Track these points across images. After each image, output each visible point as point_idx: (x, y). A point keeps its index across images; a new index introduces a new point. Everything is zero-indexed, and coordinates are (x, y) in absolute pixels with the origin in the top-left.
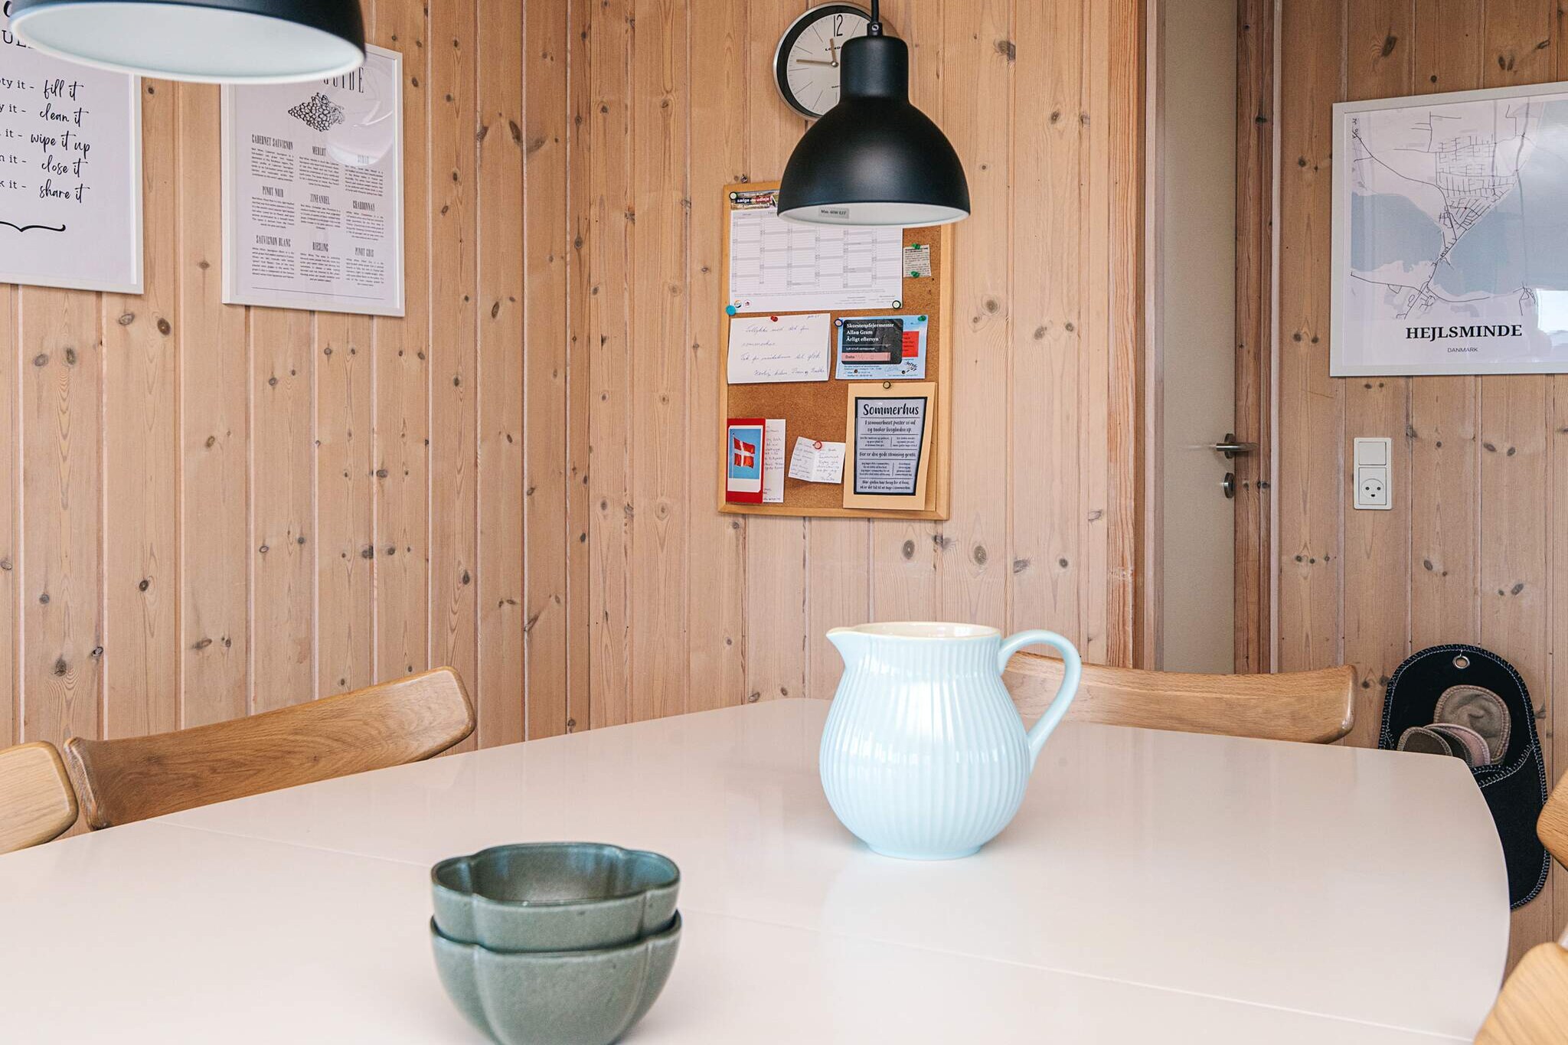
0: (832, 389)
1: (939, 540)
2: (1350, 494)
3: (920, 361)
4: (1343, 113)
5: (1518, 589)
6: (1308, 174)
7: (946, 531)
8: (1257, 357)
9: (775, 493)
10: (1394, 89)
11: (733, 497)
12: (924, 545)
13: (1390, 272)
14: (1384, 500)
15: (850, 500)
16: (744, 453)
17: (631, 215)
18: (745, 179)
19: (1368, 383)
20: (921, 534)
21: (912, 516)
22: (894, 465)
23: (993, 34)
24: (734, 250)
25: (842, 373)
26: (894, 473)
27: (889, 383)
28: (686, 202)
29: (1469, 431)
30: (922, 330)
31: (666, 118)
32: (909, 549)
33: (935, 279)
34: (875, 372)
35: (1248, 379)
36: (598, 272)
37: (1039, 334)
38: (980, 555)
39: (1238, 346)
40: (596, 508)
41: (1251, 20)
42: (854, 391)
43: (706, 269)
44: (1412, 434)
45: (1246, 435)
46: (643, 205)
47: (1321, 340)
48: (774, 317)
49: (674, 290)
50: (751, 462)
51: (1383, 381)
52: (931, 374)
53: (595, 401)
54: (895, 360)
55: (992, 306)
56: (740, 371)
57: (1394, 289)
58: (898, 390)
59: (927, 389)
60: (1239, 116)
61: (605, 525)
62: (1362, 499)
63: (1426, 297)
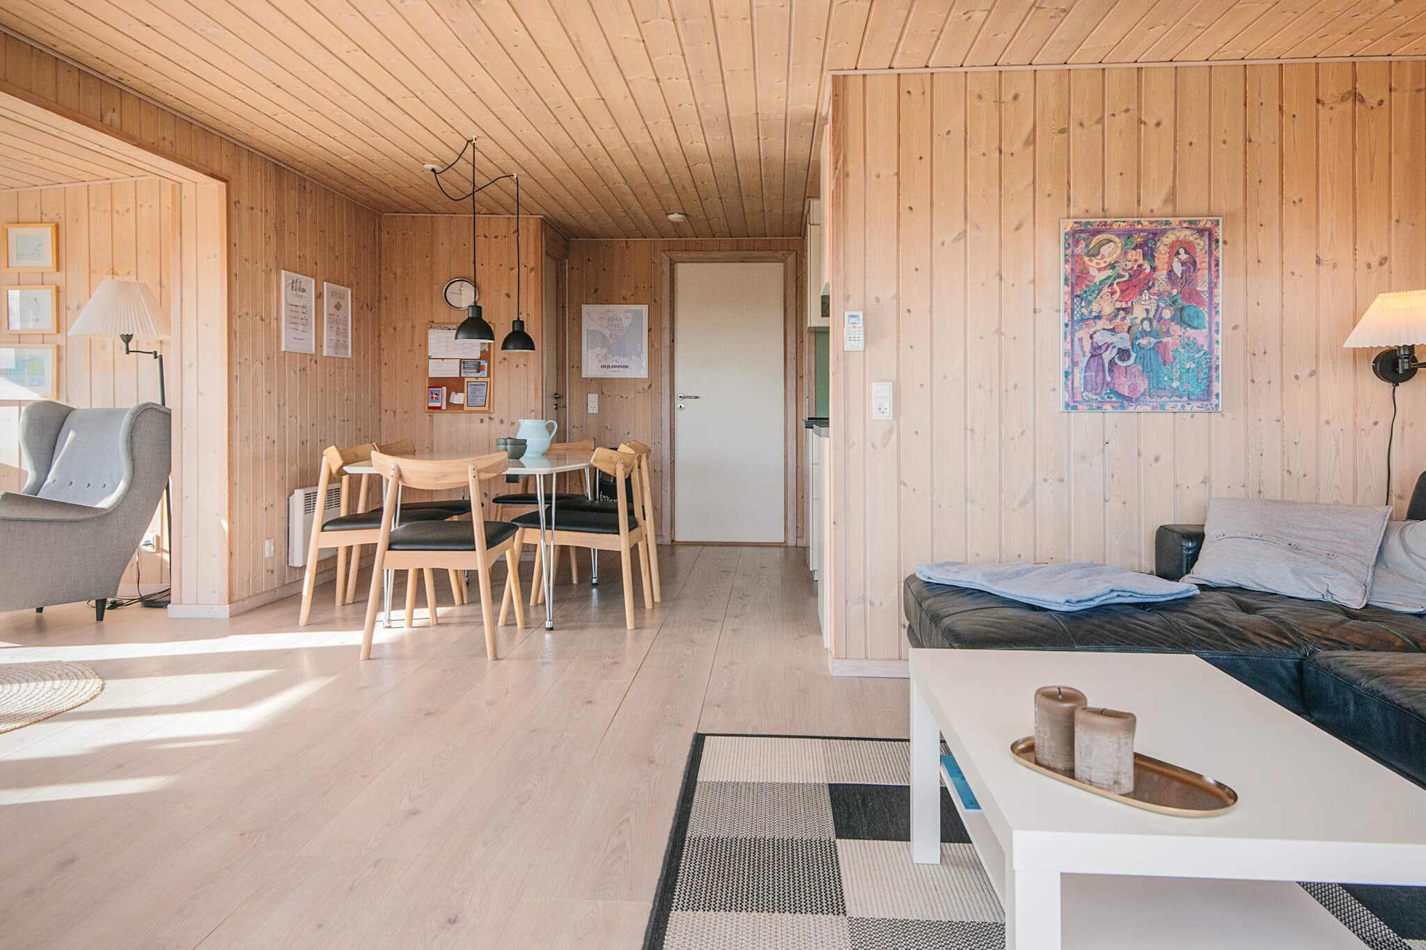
0: (461, 379)
1: (491, 419)
2: (587, 409)
3: (486, 372)
4: (585, 308)
5: (628, 433)
6: (575, 322)
7: (492, 416)
8: (563, 372)
9: (444, 407)
10: (597, 302)
11: (430, 408)
12: (486, 420)
13: (598, 350)
14: (596, 411)
15: (466, 408)
16: (435, 396)
17: (395, 329)
18: (433, 322)
19: (591, 380)
20: (485, 417)
21: (484, 412)
22: (478, 400)
23: (504, 291)
24: (430, 341)
25: (462, 375)
26: (479, 401)
27: (477, 378)
28: (413, 327)
29: (616, 392)
30: (486, 364)
31: (407, 303)
32: (482, 421)
33: (490, 351)
34: (472, 375)
35: (560, 377)
36: (384, 344)
37: (517, 366)
38: (502, 422)
39: (558, 368)
40: (383, 412)
41: (560, 280)
42: (466, 380)
43: (420, 346)
44: (603, 393)
45: (560, 392)
46: (399, 326)
47: (579, 368)
48: (443, 359)
49: (410, 351)
50: (437, 398)
51: (596, 379)
52: (489, 376)
53: (383, 382)
54: (478, 372)
55: (505, 359)
56: (432, 373)
57: (598, 355)
58: (479, 380)
59: (488, 380)
60: (557, 306)
61: (387, 418)
62: (590, 411)
63: (606, 357)
